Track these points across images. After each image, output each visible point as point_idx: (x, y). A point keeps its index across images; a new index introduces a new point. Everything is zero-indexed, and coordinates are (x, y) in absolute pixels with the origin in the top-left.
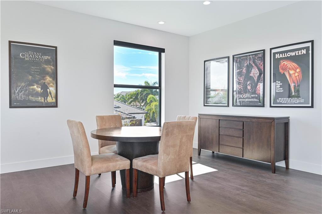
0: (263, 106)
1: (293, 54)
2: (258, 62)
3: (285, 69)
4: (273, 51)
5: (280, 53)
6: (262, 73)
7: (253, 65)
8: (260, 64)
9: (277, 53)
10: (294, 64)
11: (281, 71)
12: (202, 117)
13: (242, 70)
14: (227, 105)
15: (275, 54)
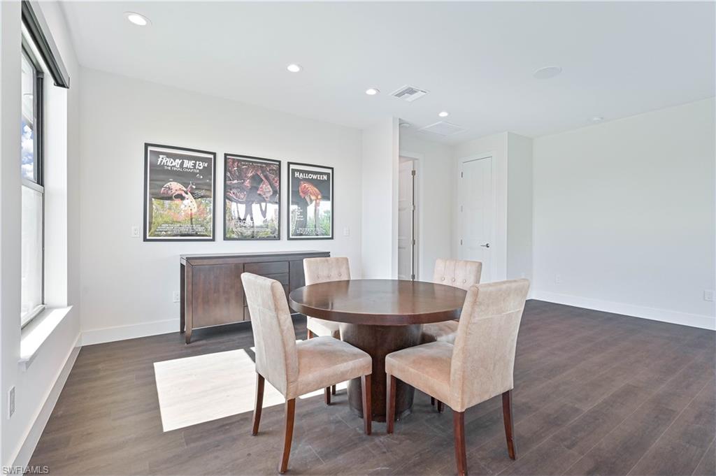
0: (279, 238)
1: (315, 177)
2: (272, 176)
3: (305, 193)
4: (292, 167)
5: (300, 171)
6: (277, 192)
7: (263, 179)
8: (274, 179)
9: (297, 170)
10: (315, 189)
11: (301, 194)
12: (194, 263)
13: (243, 183)
14: (211, 238)
15: (294, 171)
